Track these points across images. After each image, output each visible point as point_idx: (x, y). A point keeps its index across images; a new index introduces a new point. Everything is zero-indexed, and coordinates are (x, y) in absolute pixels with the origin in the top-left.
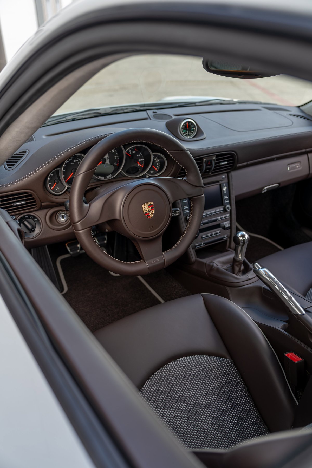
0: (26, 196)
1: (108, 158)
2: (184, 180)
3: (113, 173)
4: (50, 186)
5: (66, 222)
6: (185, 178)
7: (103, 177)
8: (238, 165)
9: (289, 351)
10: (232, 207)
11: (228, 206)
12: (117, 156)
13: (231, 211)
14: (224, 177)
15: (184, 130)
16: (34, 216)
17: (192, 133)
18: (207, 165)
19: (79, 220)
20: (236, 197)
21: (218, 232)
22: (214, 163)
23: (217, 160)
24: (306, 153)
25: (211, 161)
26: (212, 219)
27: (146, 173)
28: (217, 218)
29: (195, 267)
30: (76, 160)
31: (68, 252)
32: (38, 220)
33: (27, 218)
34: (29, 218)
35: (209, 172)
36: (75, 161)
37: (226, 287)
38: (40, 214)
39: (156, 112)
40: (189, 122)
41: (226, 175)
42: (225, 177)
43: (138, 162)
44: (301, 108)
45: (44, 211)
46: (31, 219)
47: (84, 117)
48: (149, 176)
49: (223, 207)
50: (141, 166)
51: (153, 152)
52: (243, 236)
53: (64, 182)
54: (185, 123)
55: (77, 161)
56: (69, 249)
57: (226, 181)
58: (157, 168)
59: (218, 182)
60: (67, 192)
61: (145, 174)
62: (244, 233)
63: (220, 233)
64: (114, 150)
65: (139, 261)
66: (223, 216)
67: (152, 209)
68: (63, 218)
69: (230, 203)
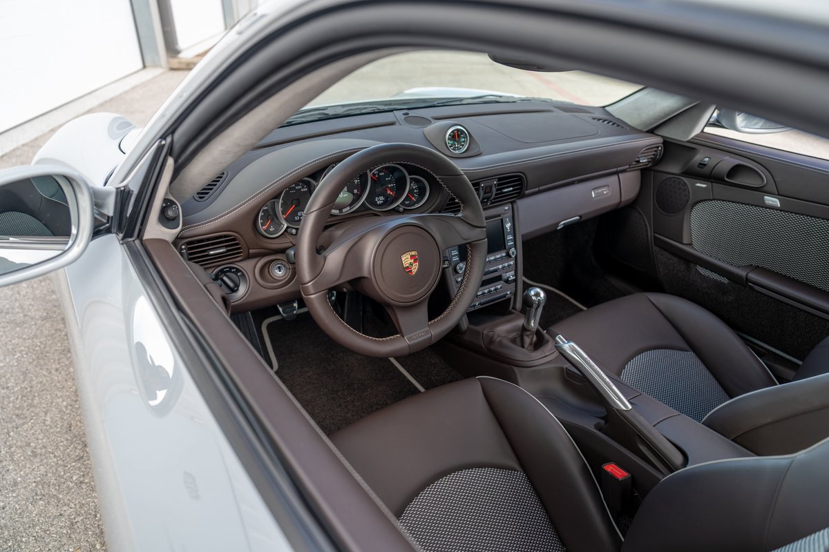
0: (226, 241)
2: (459, 218)
3: (351, 205)
4: (263, 225)
5: (284, 277)
6: (460, 215)
7: (338, 211)
8: (527, 192)
9: (607, 461)
10: (518, 250)
11: (513, 249)
12: (358, 180)
13: (516, 257)
14: (507, 208)
15: (451, 141)
16: (237, 269)
17: (463, 145)
18: (485, 193)
19: (311, 279)
20: (523, 236)
21: (499, 287)
22: (494, 190)
23: (499, 185)
24: (617, 173)
25: (491, 187)
26: (491, 269)
27: (400, 205)
28: (498, 267)
29: (467, 337)
31: (279, 313)
32: (243, 274)
33: (227, 271)
34: (230, 271)
35: (487, 202)
37: (512, 367)
38: (247, 266)
39: (408, 114)
40: (458, 130)
41: (510, 205)
42: (509, 209)
43: (387, 188)
44: (606, 108)
45: (253, 261)
46: (233, 272)
47: (304, 120)
48: (403, 209)
49: (505, 251)
50: (391, 193)
51: (410, 175)
52: (537, 295)
53: (282, 217)
54: (453, 132)
55: (300, 187)
56: (281, 310)
57: (510, 213)
58: (415, 197)
59: (499, 216)
60: (286, 233)
61: (398, 206)
62: (538, 290)
63: (501, 288)
65: (395, 336)
66: (506, 264)
67: (415, 261)
68: (280, 271)
69: (515, 246)
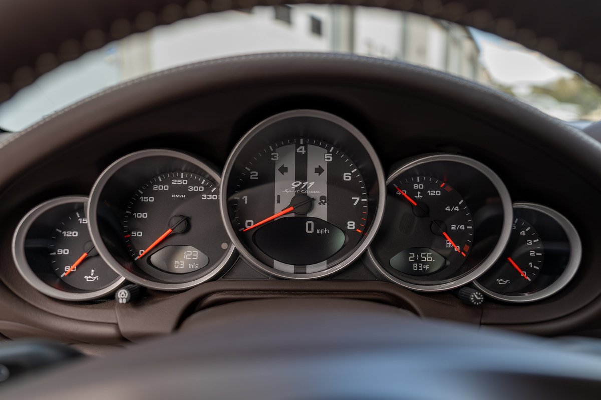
1: (322, 198)
7: (293, 266)
12: (361, 197)
27: (477, 285)
30: (200, 185)
36: (192, 189)
43: (445, 234)
48: (485, 296)
50: (457, 249)
51: (514, 200)
55: (200, 189)
58: (530, 272)
61: (470, 285)
64: (353, 176)
